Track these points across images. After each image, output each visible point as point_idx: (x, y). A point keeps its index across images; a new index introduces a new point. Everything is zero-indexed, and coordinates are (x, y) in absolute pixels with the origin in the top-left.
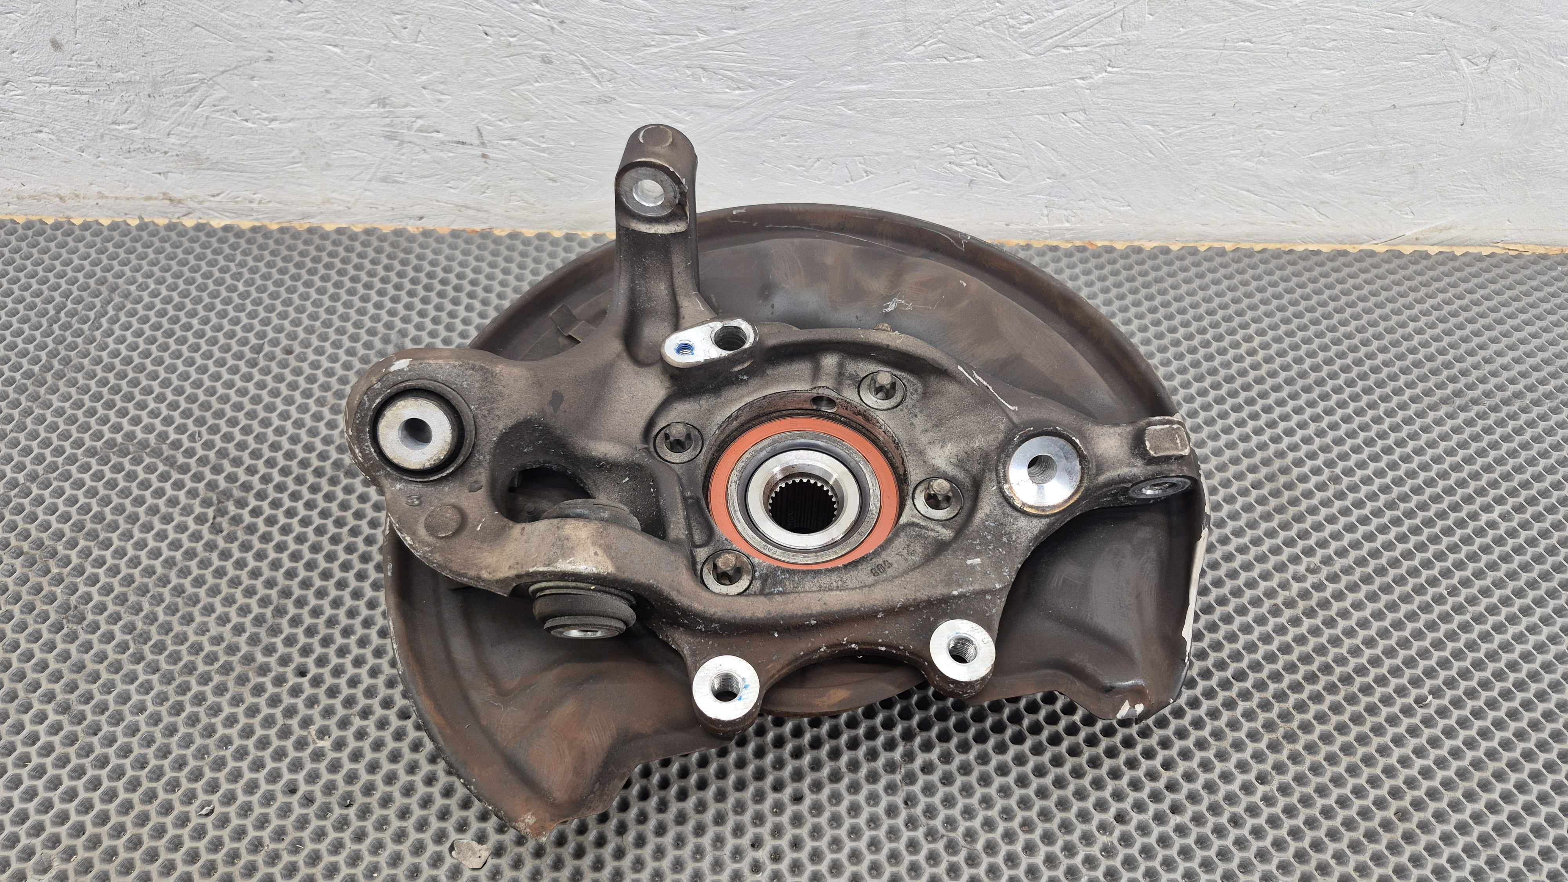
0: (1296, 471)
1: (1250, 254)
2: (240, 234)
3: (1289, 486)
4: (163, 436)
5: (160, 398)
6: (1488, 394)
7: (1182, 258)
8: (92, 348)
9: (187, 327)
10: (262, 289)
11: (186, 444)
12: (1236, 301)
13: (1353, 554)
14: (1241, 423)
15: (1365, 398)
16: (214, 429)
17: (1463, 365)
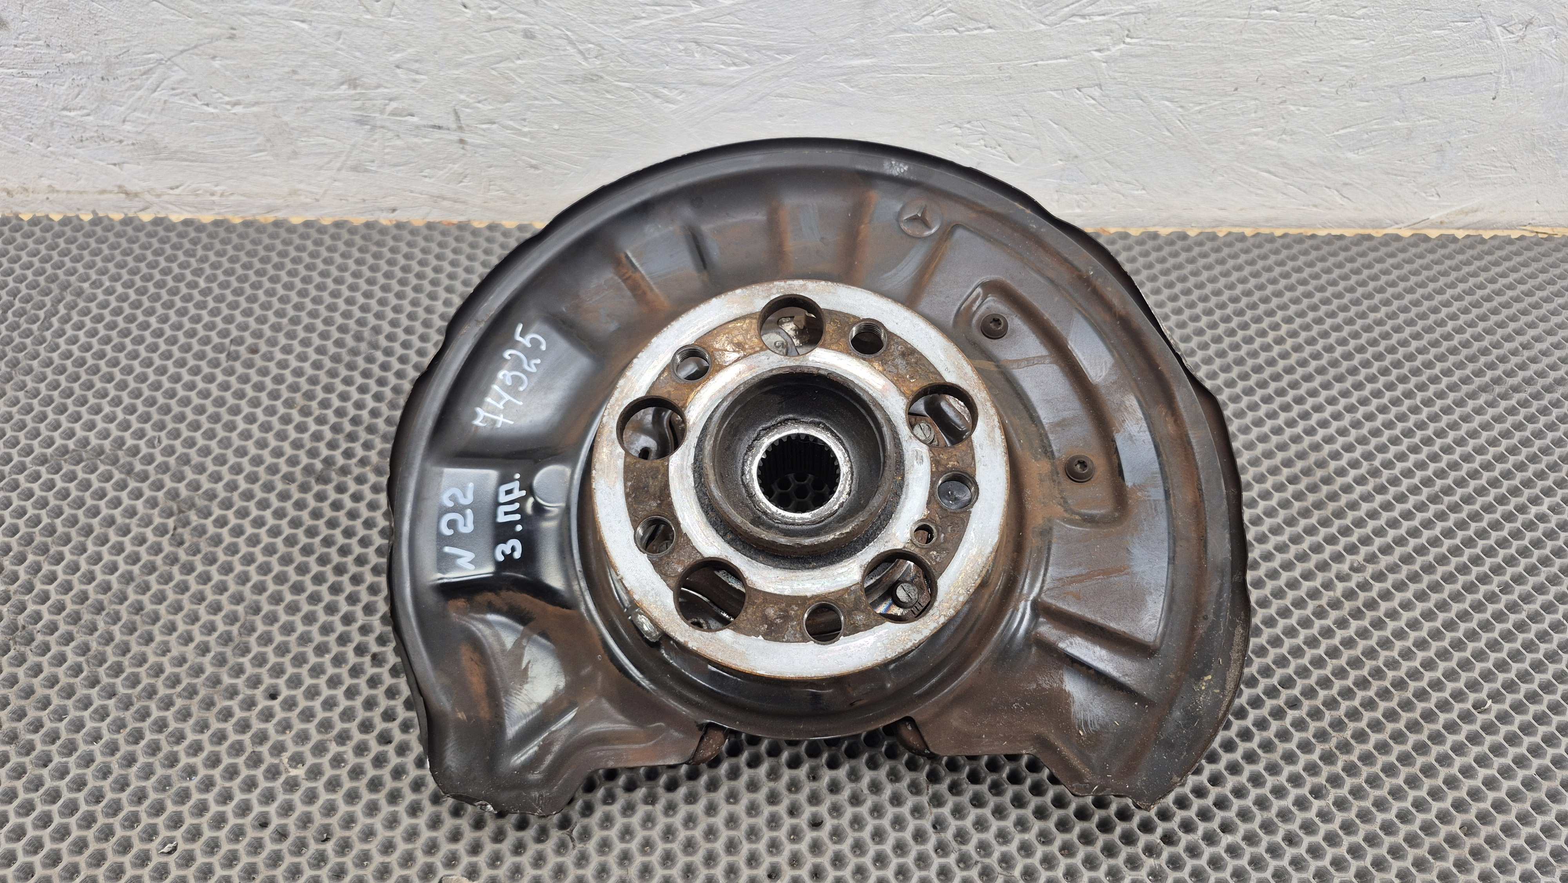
0: (1333, 465)
1: (1271, 239)
2: (200, 228)
3: (1327, 481)
4: (120, 443)
5: (116, 402)
6: (1529, 381)
7: (1201, 244)
8: (41, 349)
9: (145, 326)
10: (224, 285)
11: (144, 450)
12: (1261, 287)
13: (1398, 551)
14: (1272, 415)
15: (1401, 387)
16: (176, 434)
17: (1500, 352)
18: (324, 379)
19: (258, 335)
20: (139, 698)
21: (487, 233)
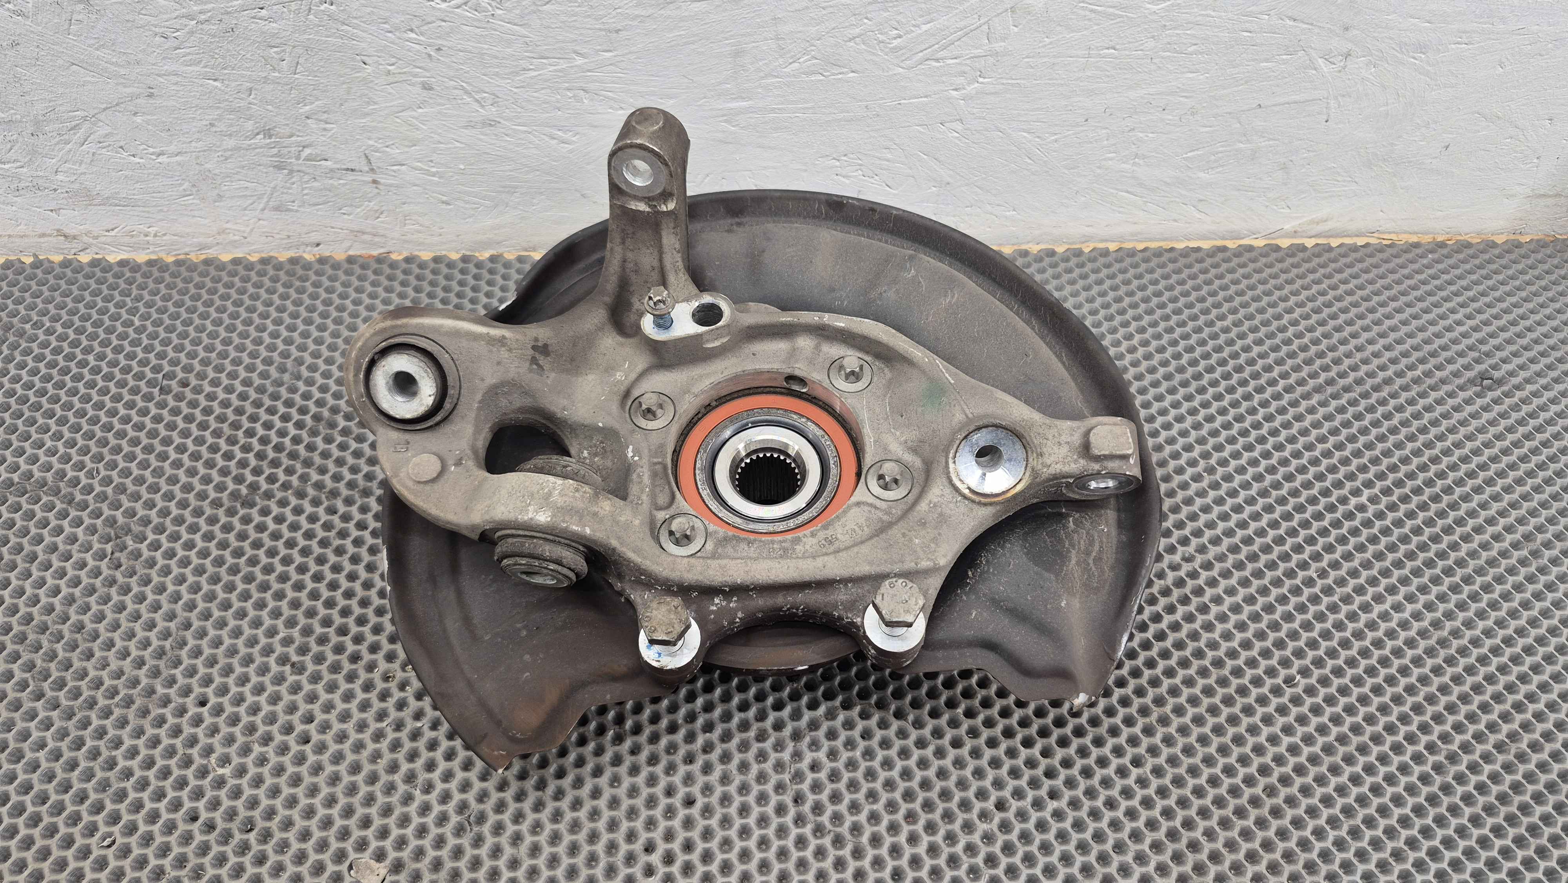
18: (250, 410)
19: (188, 369)
20: (81, 708)
21: (404, 266)
